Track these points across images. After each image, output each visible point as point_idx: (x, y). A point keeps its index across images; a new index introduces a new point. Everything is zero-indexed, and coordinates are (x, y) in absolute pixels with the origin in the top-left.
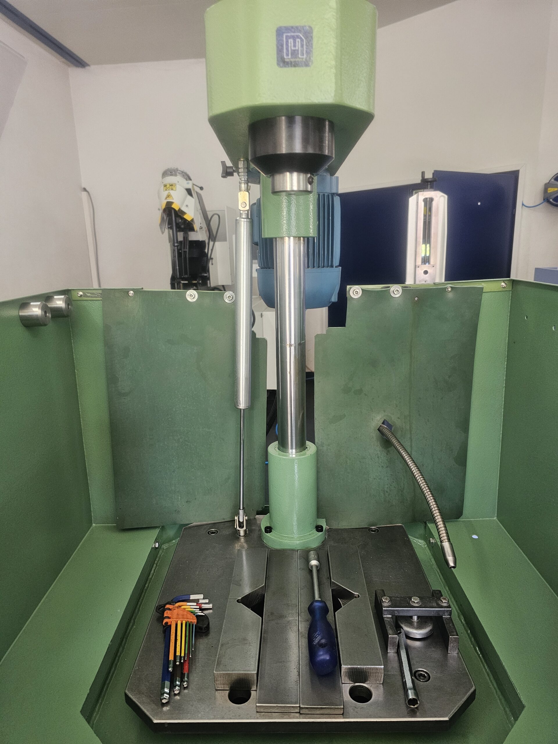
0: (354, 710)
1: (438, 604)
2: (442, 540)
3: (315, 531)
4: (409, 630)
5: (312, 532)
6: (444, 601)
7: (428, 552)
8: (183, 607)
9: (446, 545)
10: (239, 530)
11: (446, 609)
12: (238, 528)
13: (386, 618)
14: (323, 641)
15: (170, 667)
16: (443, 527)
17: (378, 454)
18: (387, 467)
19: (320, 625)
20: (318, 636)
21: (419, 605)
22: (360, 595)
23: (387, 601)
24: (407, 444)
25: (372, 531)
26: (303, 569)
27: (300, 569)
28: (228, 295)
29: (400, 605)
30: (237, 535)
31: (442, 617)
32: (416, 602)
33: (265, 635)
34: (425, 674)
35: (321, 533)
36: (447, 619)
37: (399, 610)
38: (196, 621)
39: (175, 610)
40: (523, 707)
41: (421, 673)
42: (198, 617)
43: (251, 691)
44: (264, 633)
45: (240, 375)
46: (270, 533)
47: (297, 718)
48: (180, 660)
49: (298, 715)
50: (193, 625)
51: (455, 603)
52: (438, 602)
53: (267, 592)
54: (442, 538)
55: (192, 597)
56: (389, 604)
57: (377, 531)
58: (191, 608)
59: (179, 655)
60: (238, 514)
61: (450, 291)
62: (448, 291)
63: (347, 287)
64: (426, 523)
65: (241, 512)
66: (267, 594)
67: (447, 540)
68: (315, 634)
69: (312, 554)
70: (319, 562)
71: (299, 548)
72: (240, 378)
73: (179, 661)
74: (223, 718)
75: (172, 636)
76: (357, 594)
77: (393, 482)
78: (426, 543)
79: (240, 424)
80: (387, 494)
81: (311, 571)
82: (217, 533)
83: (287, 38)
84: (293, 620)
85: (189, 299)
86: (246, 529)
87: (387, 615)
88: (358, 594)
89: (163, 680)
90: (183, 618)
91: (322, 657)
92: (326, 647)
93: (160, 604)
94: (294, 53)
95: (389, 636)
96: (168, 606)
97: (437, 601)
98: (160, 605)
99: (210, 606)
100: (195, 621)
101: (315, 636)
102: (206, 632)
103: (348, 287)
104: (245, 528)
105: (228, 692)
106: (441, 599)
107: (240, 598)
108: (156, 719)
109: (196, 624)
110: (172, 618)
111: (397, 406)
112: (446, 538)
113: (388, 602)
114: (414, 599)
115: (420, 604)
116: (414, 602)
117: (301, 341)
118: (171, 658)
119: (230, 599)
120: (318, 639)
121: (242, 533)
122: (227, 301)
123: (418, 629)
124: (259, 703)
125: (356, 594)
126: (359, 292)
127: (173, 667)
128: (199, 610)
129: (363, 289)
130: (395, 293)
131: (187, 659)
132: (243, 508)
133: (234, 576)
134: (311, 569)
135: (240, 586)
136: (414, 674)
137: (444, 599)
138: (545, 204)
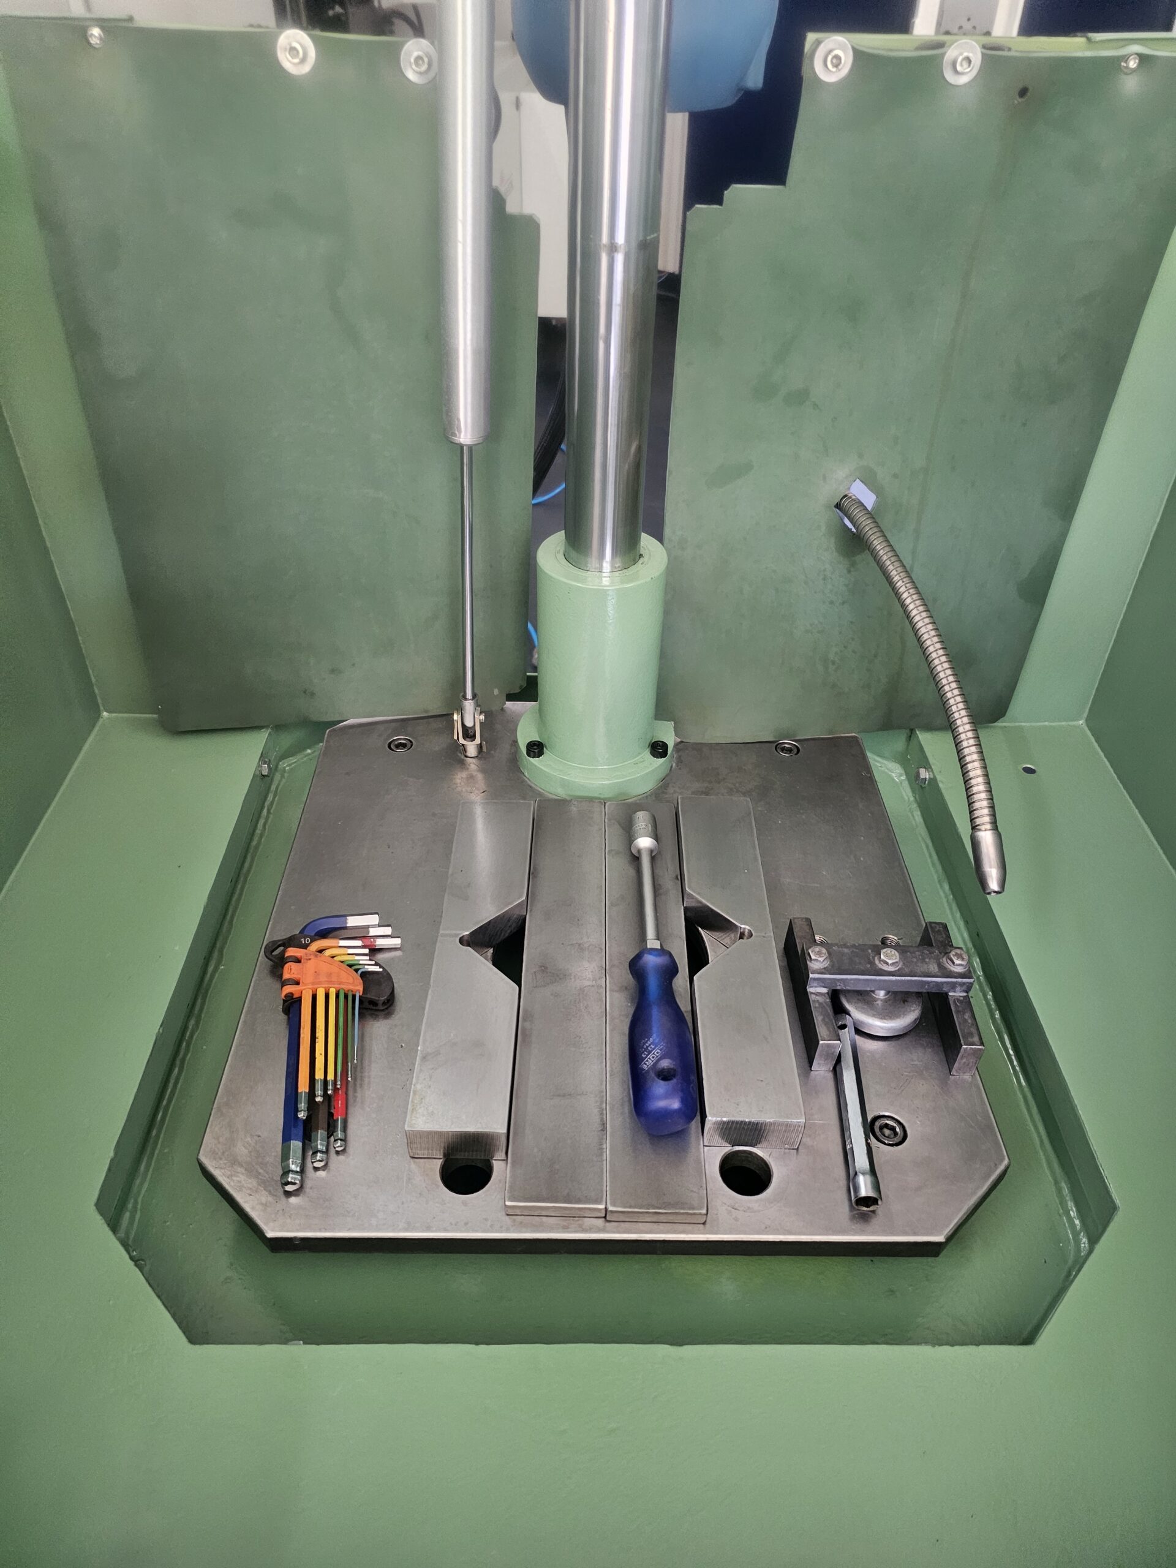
0: (729, 1212)
1: (941, 966)
2: (978, 825)
3: (649, 753)
4: (865, 1019)
5: (640, 757)
6: (957, 962)
7: (907, 793)
8: (328, 953)
9: (986, 838)
10: (463, 745)
11: (960, 980)
12: (462, 741)
13: (814, 993)
14: (665, 1064)
15: (299, 1109)
16: (983, 792)
17: (825, 570)
18: (843, 603)
19: (658, 1018)
20: (654, 1049)
21: (897, 968)
22: (753, 932)
23: (821, 959)
24: (904, 548)
25: (783, 749)
26: (618, 853)
27: (609, 851)
28: (416, 54)
29: (851, 968)
30: (460, 755)
31: (947, 994)
32: (890, 962)
33: (527, 1025)
34: (895, 1125)
35: (663, 759)
36: (958, 1000)
37: (847, 979)
38: (361, 988)
39: (309, 961)
40: (1114, 1208)
41: (886, 1123)
42: (365, 975)
43: (493, 1161)
44: (525, 1020)
45: (458, 341)
46: (538, 757)
47: (600, 1231)
48: (325, 1089)
49: (600, 1222)
50: (354, 997)
51: (962, 924)
52: (941, 960)
53: (531, 911)
54: (977, 820)
55: (352, 921)
56: (826, 964)
57: (795, 750)
58: (349, 954)
59: (323, 1078)
60: (460, 709)
61: (1134, 71)
62: (1127, 67)
63: (804, 38)
64: (912, 731)
65: (469, 706)
66: (531, 916)
67: (988, 826)
68: (647, 1042)
69: (642, 820)
70: (657, 841)
71: (607, 794)
72: (457, 351)
73: (322, 1093)
74: (428, 1229)
75: (303, 1029)
76: (748, 927)
77: (853, 639)
78: (905, 772)
79: (460, 478)
80: (832, 668)
81: (636, 859)
82: (412, 746)
84: (593, 986)
85: (288, 63)
86: (481, 744)
87: (816, 989)
88: (749, 930)
89: (286, 1138)
90: (330, 982)
91: (661, 1104)
92: (672, 1081)
93: (274, 939)
95: (821, 1042)
96: (291, 952)
97: (939, 959)
98: (274, 942)
99: (397, 942)
100: (358, 987)
101: (647, 1047)
102: (387, 1008)
103: (810, 37)
104: (478, 740)
105: (441, 1160)
106: (952, 956)
107: (468, 933)
108: (273, 1230)
109: (361, 994)
110: (303, 983)
111: (896, 443)
112: (987, 819)
113: (824, 961)
114: (886, 955)
115: (900, 966)
116: (887, 963)
117: (645, 235)
118: (303, 1087)
119: (443, 935)
120: (653, 1057)
121: (471, 748)
122: (411, 75)
123: (885, 1019)
124: (511, 1200)
125: (744, 929)
126: (843, 61)
127: (308, 1108)
128: (368, 958)
129: (858, 47)
130: (959, 68)
131: (341, 1085)
132: (474, 696)
133: (452, 875)
134: (637, 855)
135: (466, 900)
136: (871, 1127)
137: (959, 956)
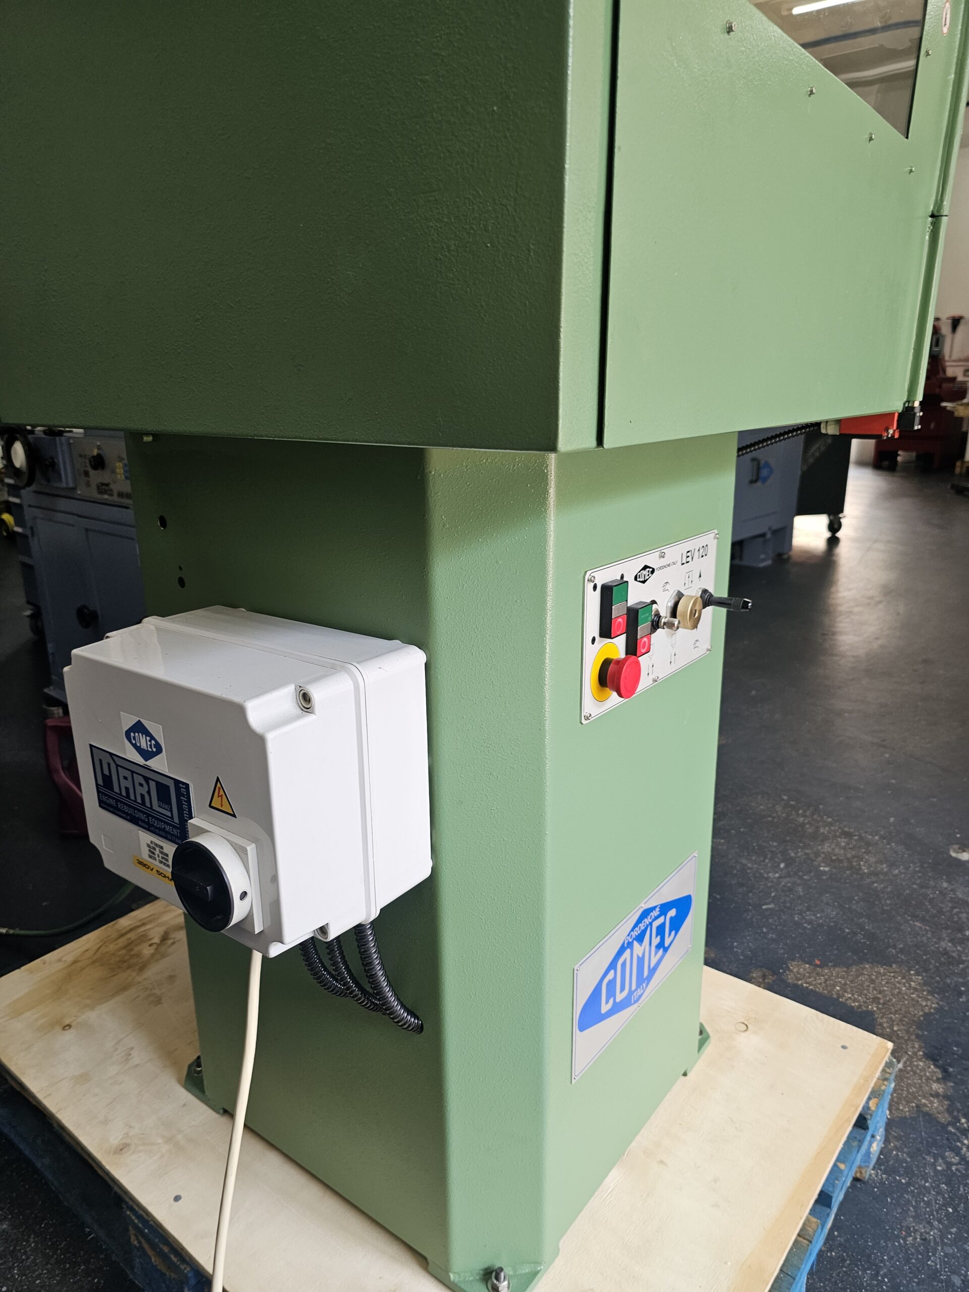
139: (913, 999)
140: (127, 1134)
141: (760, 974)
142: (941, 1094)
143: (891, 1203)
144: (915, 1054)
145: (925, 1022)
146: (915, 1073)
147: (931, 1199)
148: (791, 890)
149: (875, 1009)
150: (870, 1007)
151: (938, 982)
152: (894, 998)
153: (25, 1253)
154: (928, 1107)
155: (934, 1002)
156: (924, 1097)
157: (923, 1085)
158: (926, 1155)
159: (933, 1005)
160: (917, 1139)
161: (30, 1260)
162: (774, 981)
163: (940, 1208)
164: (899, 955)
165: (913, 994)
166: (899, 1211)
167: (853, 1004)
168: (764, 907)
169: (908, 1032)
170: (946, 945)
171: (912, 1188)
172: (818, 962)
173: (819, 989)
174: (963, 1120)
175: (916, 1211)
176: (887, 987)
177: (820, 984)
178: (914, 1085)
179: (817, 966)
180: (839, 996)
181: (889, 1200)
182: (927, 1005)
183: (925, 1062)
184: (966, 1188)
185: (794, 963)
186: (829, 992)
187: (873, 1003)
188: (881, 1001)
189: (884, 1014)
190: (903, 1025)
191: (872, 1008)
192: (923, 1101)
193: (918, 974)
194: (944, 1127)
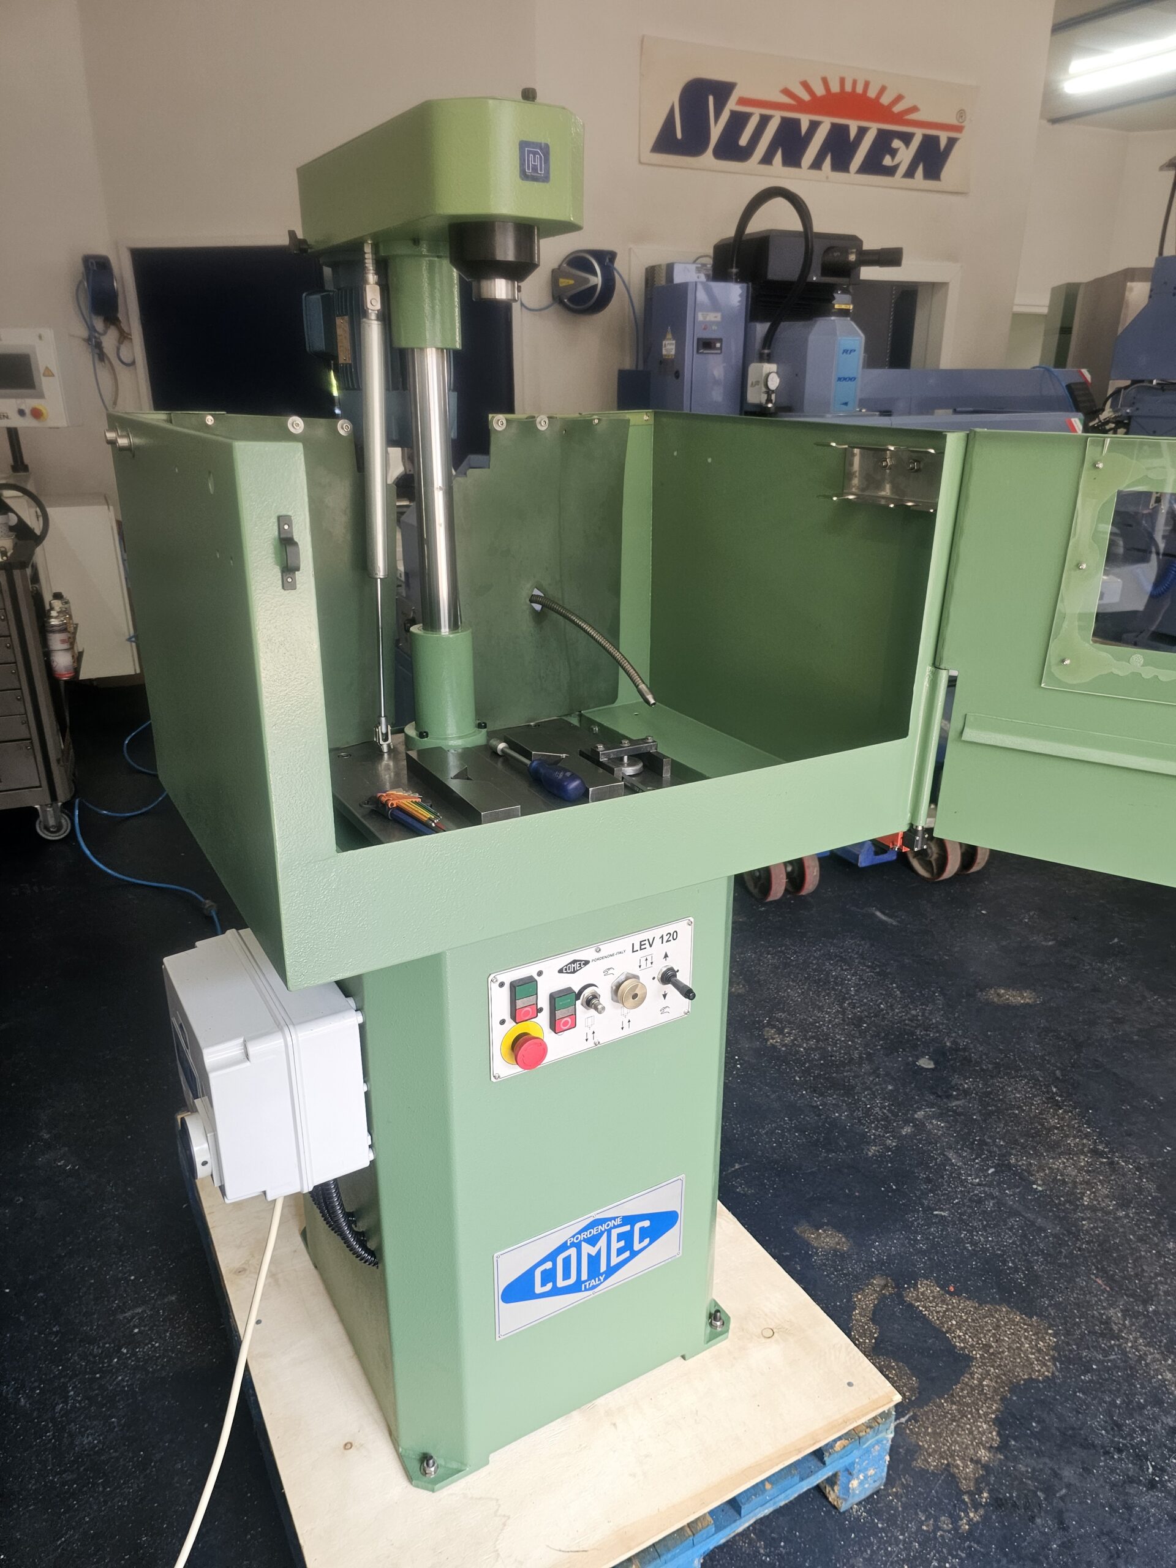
3: (478, 729)
5: (474, 730)
10: (382, 745)
11: (652, 744)
12: (381, 742)
13: (603, 761)
25: (532, 727)
28: (342, 424)
30: (379, 753)
31: (650, 752)
36: (655, 752)
46: (426, 738)
62: (595, 423)
63: (488, 416)
64: (580, 713)
65: (384, 720)
82: (351, 755)
83: (529, 152)
85: (293, 429)
87: (603, 758)
94: (535, 169)
103: (490, 416)
104: (389, 741)
111: (547, 570)
121: (385, 748)
122: (341, 432)
126: (503, 423)
129: (506, 418)
130: (542, 424)
134: (501, 753)
138: (556, 306)
139: (1028, 1359)
140: (248, 1261)
141: (883, 1282)
142: (983, 1462)
143: (853, 1539)
144: (986, 1414)
145: (1022, 1387)
146: (971, 1432)
147: (894, 1552)
148: (980, 1201)
149: (978, 1356)
150: (974, 1352)
151: (1071, 1351)
152: (1009, 1351)
153: (178, 1323)
154: (959, 1469)
155: (1051, 1370)
156: (963, 1459)
157: (971, 1447)
158: (921, 1511)
159: (1046, 1373)
160: (923, 1494)
161: (180, 1329)
162: (891, 1294)
163: (897, 1562)
164: (1050, 1308)
165: (1033, 1354)
166: (856, 1548)
167: (958, 1344)
168: (935, 1213)
169: (995, 1390)
170: (1116, 1314)
171: (883, 1535)
172: (952, 1289)
173: (933, 1318)
174: (985, 1495)
175: (871, 1555)
176: (1009, 1338)
177: (938, 1312)
178: (960, 1444)
179: (949, 1292)
180: (949, 1331)
181: (853, 1535)
182: (1039, 1371)
183: (990, 1426)
184: (937, 1555)
185: (925, 1282)
186: (942, 1323)
187: (980, 1349)
188: (991, 1351)
189: (984, 1364)
190: (996, 1382)
191: (976, 1354)
192: (958, 1462)
193: (1055, 1335)
194: (961, 1493)
